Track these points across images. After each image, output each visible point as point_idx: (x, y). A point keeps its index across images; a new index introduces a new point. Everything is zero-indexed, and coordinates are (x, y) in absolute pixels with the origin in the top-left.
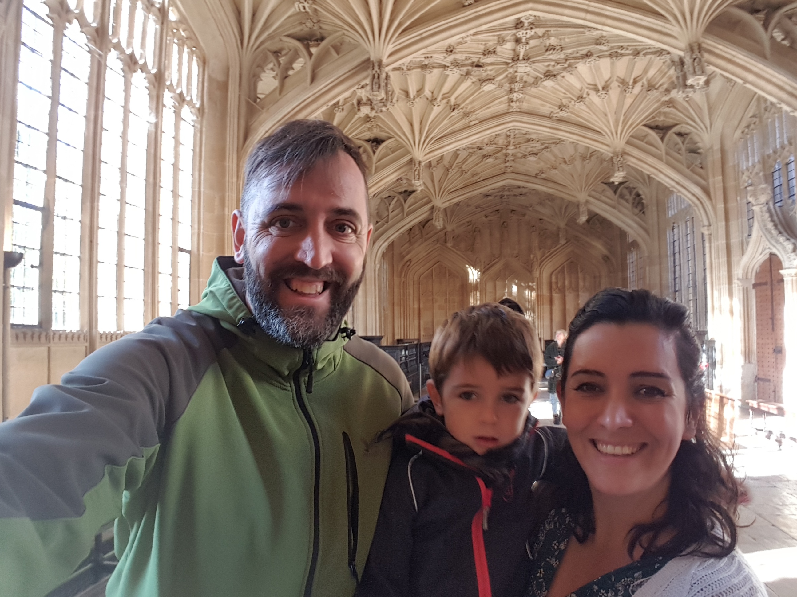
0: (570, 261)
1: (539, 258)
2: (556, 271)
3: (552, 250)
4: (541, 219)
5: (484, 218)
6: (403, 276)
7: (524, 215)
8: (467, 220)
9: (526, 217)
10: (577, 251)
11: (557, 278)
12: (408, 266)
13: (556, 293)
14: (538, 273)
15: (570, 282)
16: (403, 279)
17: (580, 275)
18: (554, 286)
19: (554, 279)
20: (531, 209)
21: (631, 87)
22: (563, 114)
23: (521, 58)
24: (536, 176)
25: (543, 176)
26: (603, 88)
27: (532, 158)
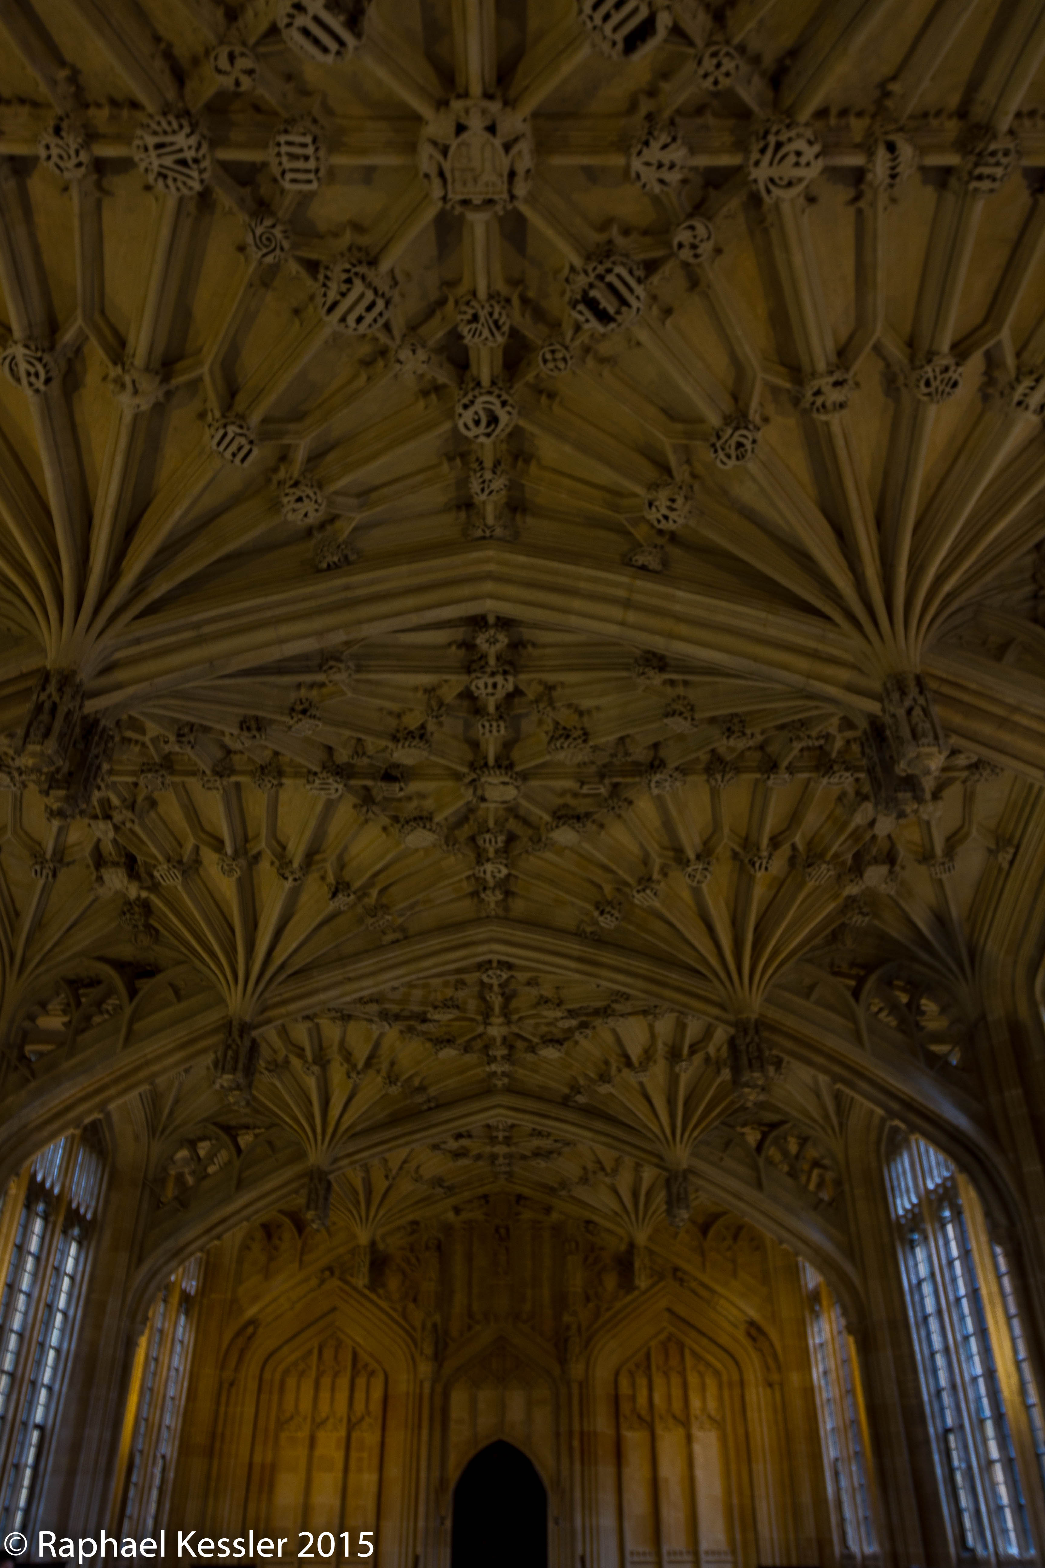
0: (662, 1337)
1: (584, 1324)
2: (632, 1364)
3: (618, 1305)
4: (588, 1222)
5: (451, 1215)
6: (231, 1364)
7: (548, 1210)
8: (411, 1217)
9: (555, 1216)
10: (681, 1310)
11: (633, 1384)
12: (248, 1339)
13: (632, 1428)
14: (582, 1366)
15: (669, 1398)
16: (230, 1375)
17: (693, 1377)
18: (625, 1407)
19: (625, 1388)
20: (563, 1193)
21: (765, 854)
22: (607, 922)
23: (491, 761)
24: (565, 1102)
25: (581, 1099)
26: (698, 857)
27: (550, 1053)
